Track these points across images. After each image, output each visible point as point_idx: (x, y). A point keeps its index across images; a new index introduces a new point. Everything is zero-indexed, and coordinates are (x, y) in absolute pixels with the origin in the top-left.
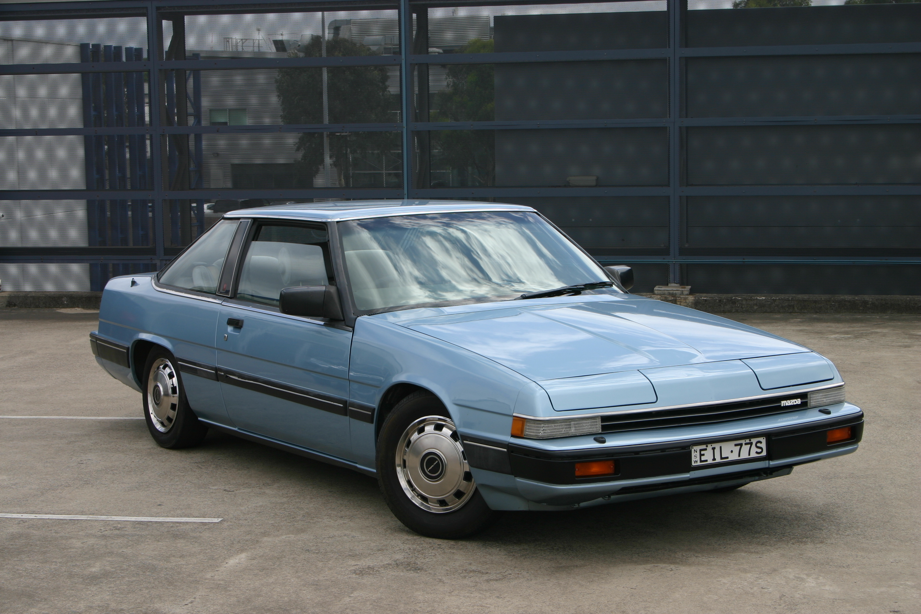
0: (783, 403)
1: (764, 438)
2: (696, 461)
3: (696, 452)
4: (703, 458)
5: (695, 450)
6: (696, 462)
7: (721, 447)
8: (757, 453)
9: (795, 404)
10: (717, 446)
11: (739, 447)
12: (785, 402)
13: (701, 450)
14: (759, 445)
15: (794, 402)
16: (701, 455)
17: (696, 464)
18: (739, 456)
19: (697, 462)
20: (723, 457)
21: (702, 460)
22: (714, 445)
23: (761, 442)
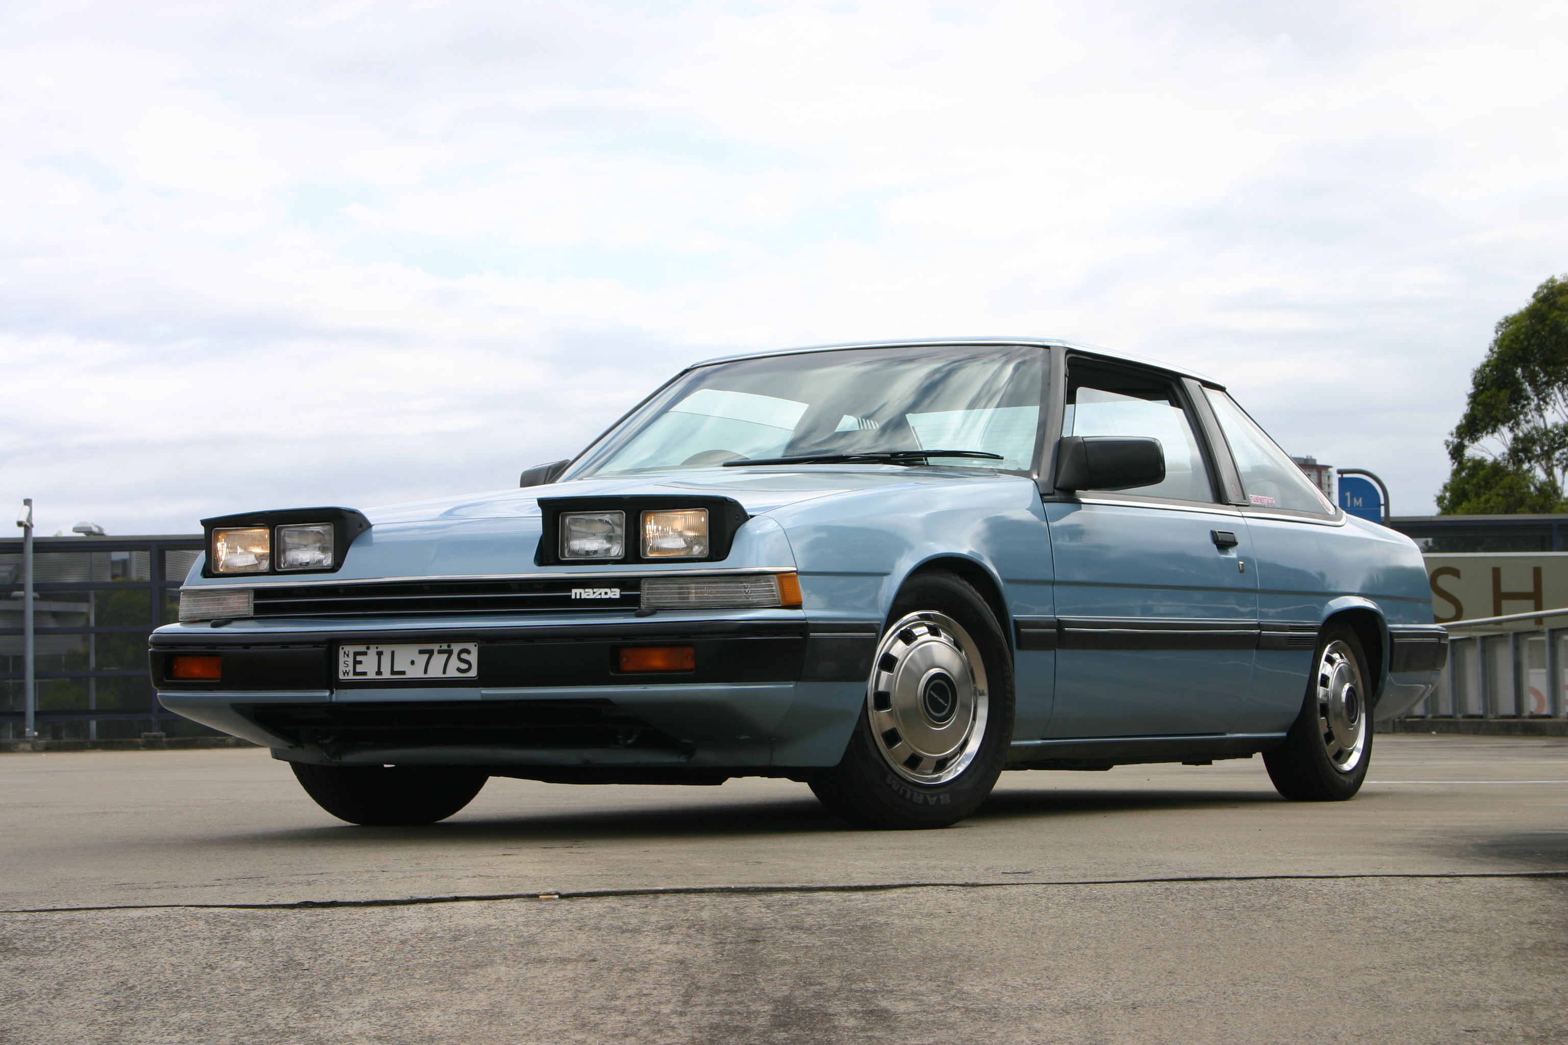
0: (576, 594)
1: (475, 646)
2: (346, 671)
3: (348, 656)
4: (359, 668)
5: (345, 653)
6: (346, 674)
7: (393, 653)
8: (459, 670)
9: (604, 596)
10: (387, 650)
11: (427, 656)
12: (582, 591)
13: (356, 654)
14: (464, 656)
15: (603, 594)
16: (356, 663)
17: (346, 677)
18: (426, 672)
19: (348, 674)
20: (395, 670)
21: (357, 671)
22: (381, 648)
23: (468, 652)
